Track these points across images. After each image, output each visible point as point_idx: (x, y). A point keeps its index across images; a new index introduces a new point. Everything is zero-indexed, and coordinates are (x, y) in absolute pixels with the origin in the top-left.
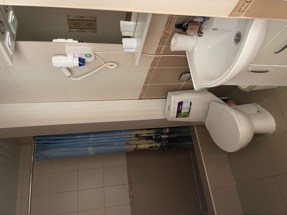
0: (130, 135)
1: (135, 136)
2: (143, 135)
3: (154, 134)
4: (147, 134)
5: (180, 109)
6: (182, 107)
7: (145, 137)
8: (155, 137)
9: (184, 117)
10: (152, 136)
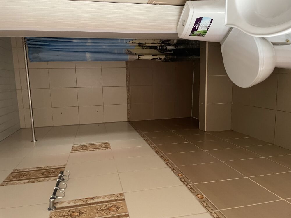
0: (132, 43)
1: (137, 45)
2: (147, 45)
3: (159, 43)
4: (152, 43)
5: (197, 27)
6: (199, 25)
7: (149, 46)
8: (160, 47)
9: (199, 36)
10: (157, 46)
